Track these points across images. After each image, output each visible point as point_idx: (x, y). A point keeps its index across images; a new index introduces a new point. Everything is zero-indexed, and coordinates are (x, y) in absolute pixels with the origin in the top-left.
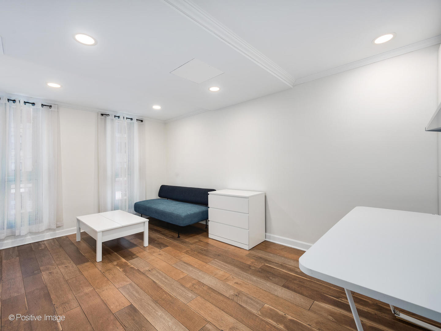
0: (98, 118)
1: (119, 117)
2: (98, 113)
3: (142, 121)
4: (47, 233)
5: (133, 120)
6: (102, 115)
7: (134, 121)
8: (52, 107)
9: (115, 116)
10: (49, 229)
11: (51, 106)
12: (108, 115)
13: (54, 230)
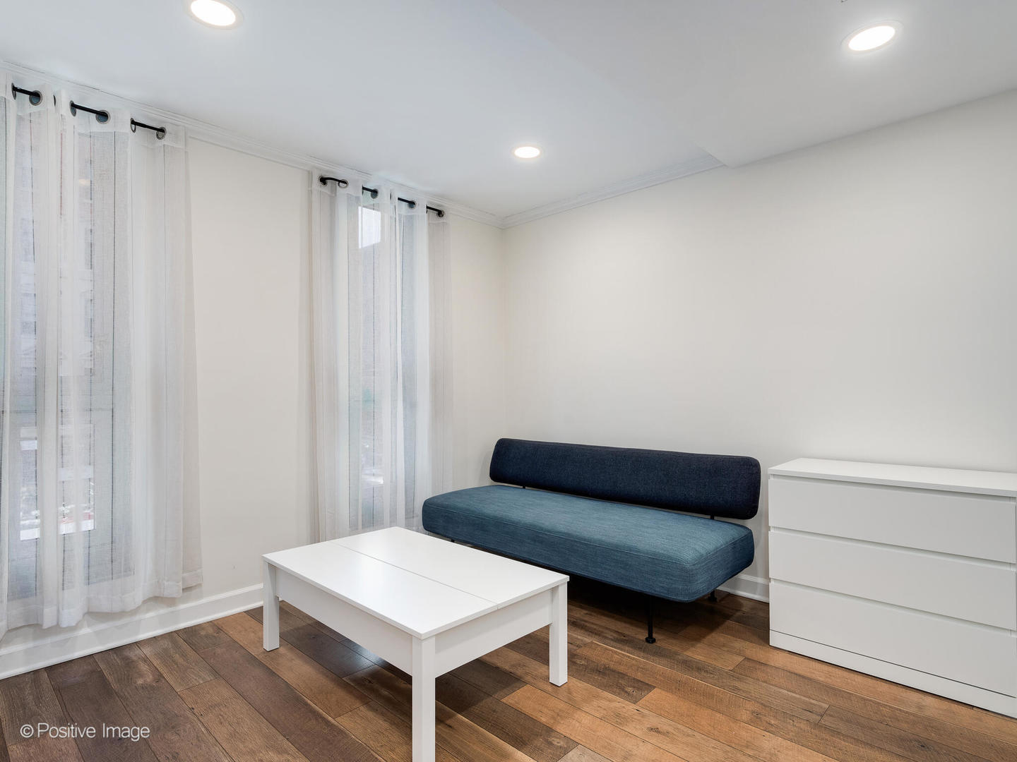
0: (310, 192)
1: (374, 193)
2: (310, 174)
3: (440, 213)
4: (148, 611)
5: (417, 205)
6: (323, 180)
7: (420, 210)
8: (167, 136)
9: (364, 188)
10: (156, 600)
11: (162, 130)
12: (345, 182)
13: (171, 601)
